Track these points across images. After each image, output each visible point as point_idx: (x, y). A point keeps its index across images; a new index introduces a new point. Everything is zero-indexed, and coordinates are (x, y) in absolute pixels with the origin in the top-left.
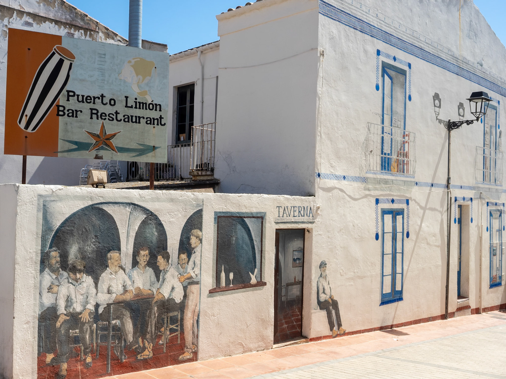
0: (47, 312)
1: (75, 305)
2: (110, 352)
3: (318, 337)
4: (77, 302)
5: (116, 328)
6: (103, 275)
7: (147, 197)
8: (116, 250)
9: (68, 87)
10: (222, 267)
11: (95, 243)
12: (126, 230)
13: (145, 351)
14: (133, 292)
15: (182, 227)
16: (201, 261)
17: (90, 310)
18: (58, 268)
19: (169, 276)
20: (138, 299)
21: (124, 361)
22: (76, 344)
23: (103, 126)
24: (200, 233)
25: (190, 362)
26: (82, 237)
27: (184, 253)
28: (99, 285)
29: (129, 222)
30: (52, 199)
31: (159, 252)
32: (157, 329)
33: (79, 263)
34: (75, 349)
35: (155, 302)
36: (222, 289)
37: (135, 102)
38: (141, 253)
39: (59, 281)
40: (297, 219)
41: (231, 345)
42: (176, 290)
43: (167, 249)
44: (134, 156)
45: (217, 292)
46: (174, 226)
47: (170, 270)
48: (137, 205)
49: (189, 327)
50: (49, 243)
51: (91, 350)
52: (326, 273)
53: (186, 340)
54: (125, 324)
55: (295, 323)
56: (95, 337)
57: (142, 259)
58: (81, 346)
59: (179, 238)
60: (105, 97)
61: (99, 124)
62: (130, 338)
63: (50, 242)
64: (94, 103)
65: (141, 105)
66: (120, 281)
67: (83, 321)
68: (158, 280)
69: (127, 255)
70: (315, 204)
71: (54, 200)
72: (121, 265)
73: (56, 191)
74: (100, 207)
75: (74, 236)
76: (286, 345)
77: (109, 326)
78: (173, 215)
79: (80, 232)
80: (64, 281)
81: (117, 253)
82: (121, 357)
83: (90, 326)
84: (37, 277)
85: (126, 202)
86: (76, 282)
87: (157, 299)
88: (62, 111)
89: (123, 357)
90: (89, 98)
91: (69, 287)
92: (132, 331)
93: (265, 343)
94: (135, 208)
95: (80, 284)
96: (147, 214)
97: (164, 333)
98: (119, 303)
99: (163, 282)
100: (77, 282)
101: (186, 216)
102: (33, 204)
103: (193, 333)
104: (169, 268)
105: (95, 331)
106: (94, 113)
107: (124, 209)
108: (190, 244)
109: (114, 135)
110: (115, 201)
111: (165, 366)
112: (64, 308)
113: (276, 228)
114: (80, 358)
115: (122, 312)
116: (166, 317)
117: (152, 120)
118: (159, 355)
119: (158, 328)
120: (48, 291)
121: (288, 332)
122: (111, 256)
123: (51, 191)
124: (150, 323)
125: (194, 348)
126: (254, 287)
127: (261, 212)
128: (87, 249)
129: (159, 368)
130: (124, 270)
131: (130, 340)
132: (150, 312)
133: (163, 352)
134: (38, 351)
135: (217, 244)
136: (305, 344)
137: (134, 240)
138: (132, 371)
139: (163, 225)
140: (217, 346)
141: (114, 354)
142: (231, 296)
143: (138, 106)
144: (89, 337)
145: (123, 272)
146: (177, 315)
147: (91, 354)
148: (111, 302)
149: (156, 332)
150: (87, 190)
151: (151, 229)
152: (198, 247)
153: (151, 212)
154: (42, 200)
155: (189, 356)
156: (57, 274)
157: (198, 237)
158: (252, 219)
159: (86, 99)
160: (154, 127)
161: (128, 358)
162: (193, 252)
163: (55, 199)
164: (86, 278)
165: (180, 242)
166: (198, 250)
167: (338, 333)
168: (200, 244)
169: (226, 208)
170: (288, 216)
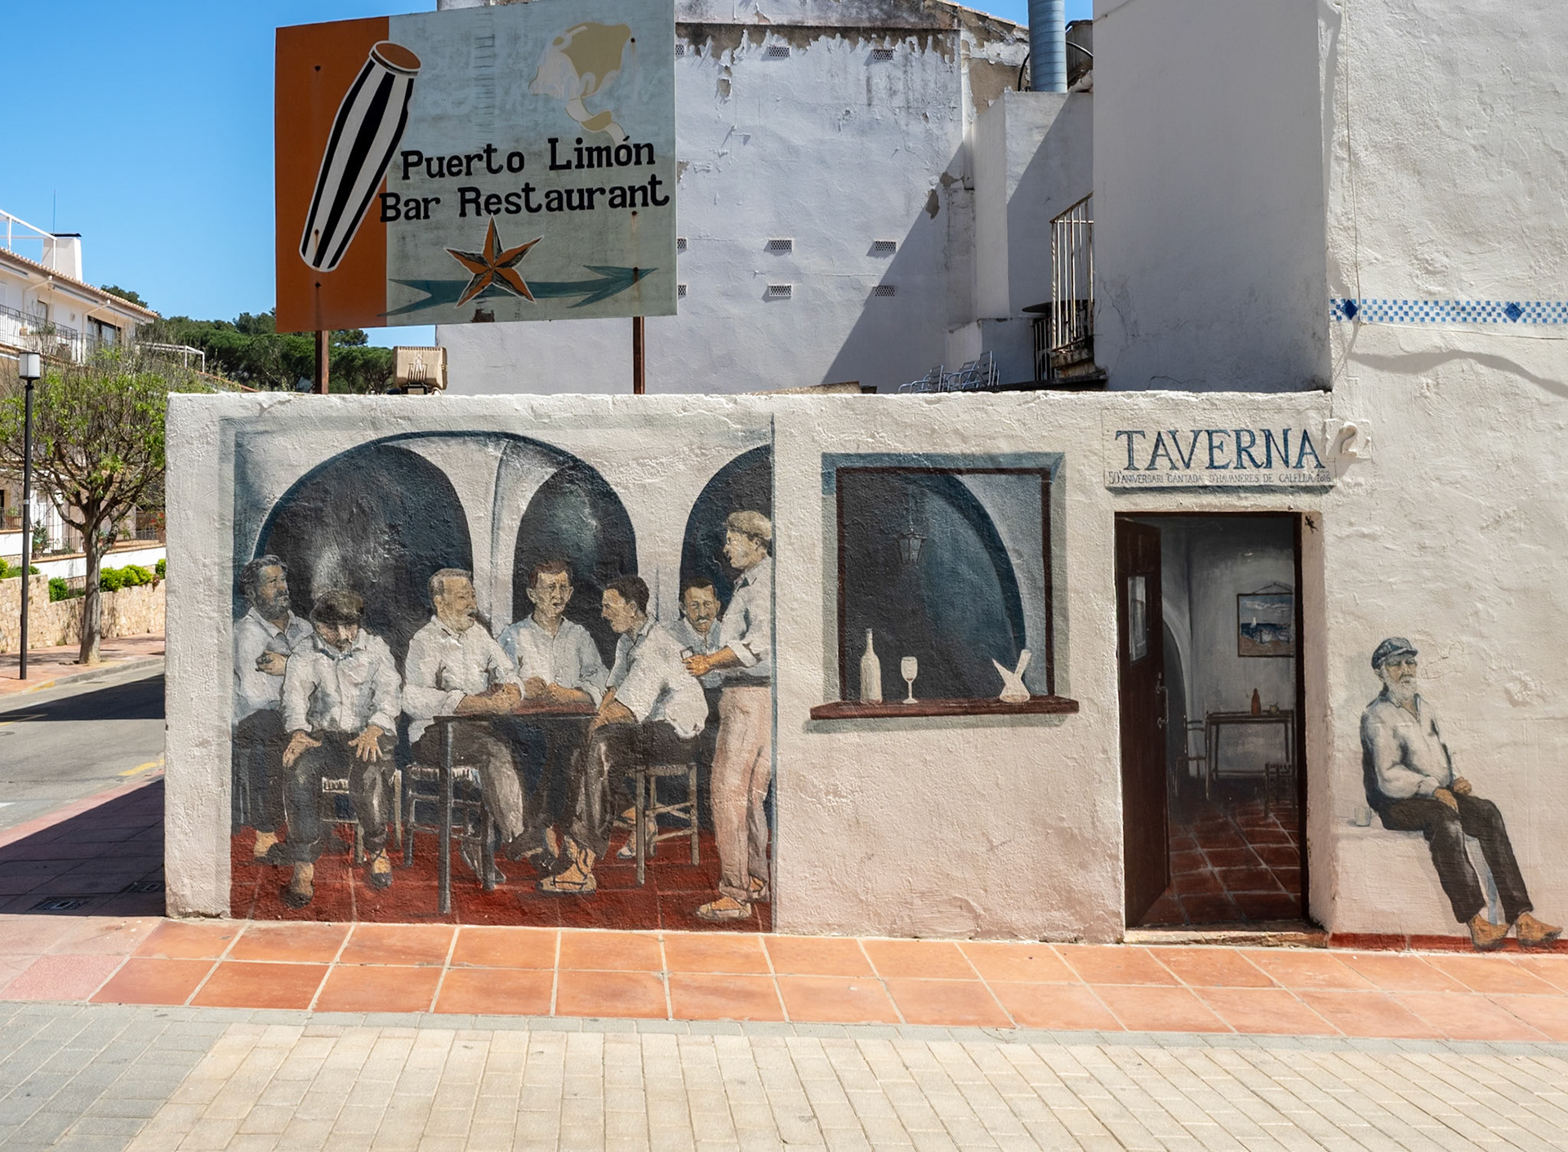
0: (256, 721)
1: (335, 712)
2: (448, 856)
3: (1379, 936)
4: (341, 703)
5: (462, 788)
6: (421, 634)
7: (557, 415)
8: (457, 567)
9: (404, 145)
10: (865, 636)
11: (390, 545)
12: (487, 511)
13: (567, 869)
14: (519, 691)
15: (691, 505)
16: (773, 612)
17: (383, 728)
18: (284, 610)
19: (647, 651)
20: (537, 715)
21: (496, 887)
22: (339, 817)
23: (493, 230)
24: (764, 524)
25: (740, 929)
26: (352, 529)
27: (701, 585)
28: (409, 663)
29: (496, 487)
30: (260, 428)
31: (606, 579)
32: (608, 810)
33: (346, 600)
34: (340, 832)
35: (599, 729)
36: (867, 708)
37: (576, 149)
38: (542, 580)
39: (287, 643)
40: (1228, 477)
41: (917, 902)
42: (678, 698)
43: (636, 571)
44: (578, 305)
45: (844, 717)
46: (661, 500)
47: (651, 633)
48: (525, 439)
49: (735, 820)
50: (256, 542)
51: (386, 840)
52: (1416, 689)
53: (723, 857)
54: (496, 783)
55: (1264, 866)
56: (398, 805)
57: (547, 597)
58: (357, 825)
59: (680, 537)
60: (495, 150)
61: (482, 228)
62: (515, 823)
63: (257, 539)
64: (469, 173)
65: (596, 155)
66: (476, 657)
67: (361, 756)
68: (609, 662)
69: (493, 582)
70: (1328, 420)
71: (266, 432)
72: (475, 611)
73: (271, 406)
74: (402, 446)
75: (328, 525)
76: (1197, 942)
77: (444, 781)
78: (653, 467)
79: (345, 516)
80: (303, 645)
81: (460, 575)
82: (485, 875)
83: (383, 774)
84: (225, 630)
85: (486, 430)
86: (337, 650)
87: (607, 719)
88: (394, 207)
89: (492, 876)
90: (455, 162)
91: (316, 660)
92: (521, 804)
93: (1082, 919)
94: (515, 447)
95: (351, 656)
96: (558, 463)
97: (636, 825)
98: (474, 717)
99: (628, 670)
100: (340, 648)
101: (704, 469)
102: (208, 443)
103: (752, 839)
104: (647, 627)
105: (398, 789)
106: (469, 199)
107: (480, 451)
108: (726, 559)
109: (523, 251)
110: (449, 429)
111: (644, 927)
112: (304, 717)
113: (1118, 510)
114: (351, 856)
115: (483, 745)
116: (640, 777)
117: (628, 193)
118: (618, 890)
119: (612, 807)
120: (256, 667)
121: (1229, 895)
122: (442, 582)
123: (259, 407)
124: (583, 789)
125: (758, 888)
126: (1016, 713)
127: (1039, 453)
128: (366, 562)
129: (619, 928)
130: (488, 626)
131: (515, 830)
132: (584, 755)
133: (637, 885)
134: (233, 819)
135: (841, 558)
136: (1303, 949)
137: (515, 541)
138: (523, 924)
139: (617, 497)
140: (856, 895)
141: (464, 864)
142: (910, 736)
143: (585, 162)
144: (381, 804)
145: (485, 631)
146: (686, 776)
147: (387, 851)
148: (447, 712)
149: (608, 818)
150: (363, 401)
151: (574, 508)
152: (760, 568)
153: (573, 458)
154: (231, 433)
155: (737, 912)
156: (281, 626)
157: (756, 535)
158: (992, 476)
159: (450, 165)
160: (634, 213)
161: (510, 881)
162: (740, 582)
163: (267, 428)
164: (367, 640)
165: (684, 548)
166: (759, 576)
167: (1510, 935)
168: (768, 557)
169: (870, 440)
170: (1180, 464)
